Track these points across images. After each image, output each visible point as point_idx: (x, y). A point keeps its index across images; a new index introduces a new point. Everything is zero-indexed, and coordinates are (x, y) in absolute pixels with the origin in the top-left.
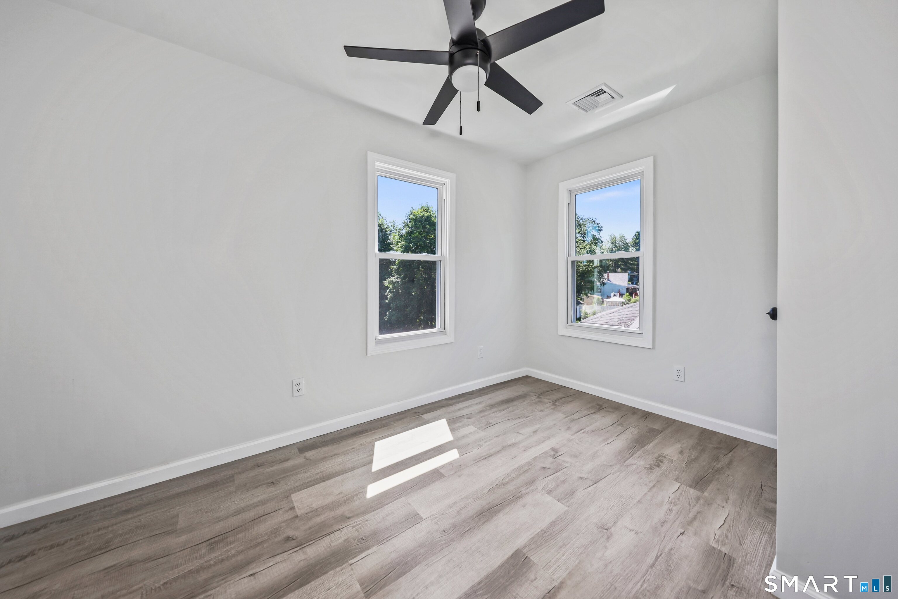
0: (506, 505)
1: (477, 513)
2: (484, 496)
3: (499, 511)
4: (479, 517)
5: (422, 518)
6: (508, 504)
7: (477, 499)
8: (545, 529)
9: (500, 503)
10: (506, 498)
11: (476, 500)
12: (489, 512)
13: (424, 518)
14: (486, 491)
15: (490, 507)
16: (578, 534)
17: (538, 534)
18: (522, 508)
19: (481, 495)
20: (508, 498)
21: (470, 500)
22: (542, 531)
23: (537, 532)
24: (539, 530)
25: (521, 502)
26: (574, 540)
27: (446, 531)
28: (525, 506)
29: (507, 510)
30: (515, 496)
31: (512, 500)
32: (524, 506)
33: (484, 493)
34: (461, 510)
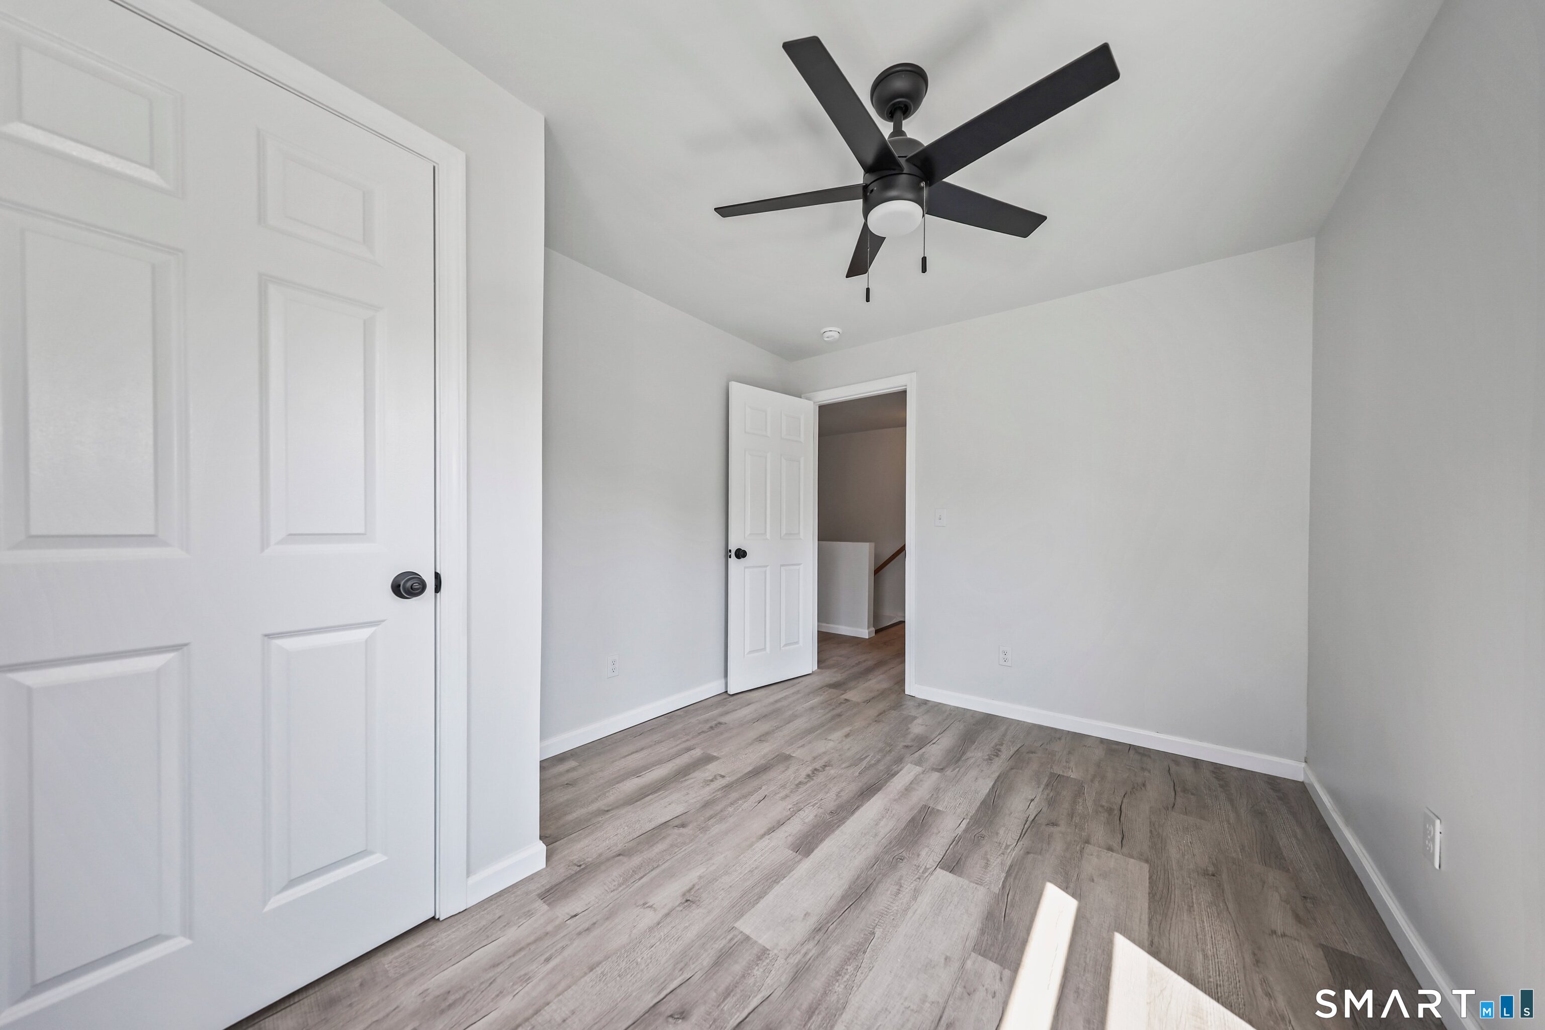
0: (835, 911)
1: (874, 890)
2: (877, 919)
3: (843, 898)
4: (868, 885)
5: (942, 868)
6: (833, 913)
7: (885, 913)
8: (775, 884)
9: (846, 912)
10: (839, 924)
11: (886, 909)
12: (857, 893)
13: (938, 869)
14: (878, 932)
15: (859, 903)
16: (730, 886)
17: (785, 877)
18: (809, 911)
19: (883, 922)
20: (836, 925)
21: (896, 908)
22: (779, 882)
23: (785, 879)
24: (783, 882)
25: (812, 922)
26: (738, 879)
27: (898, 860)
28: (805, 915)
29: (832, 903)
30: (823, 931)
31: (828, 923)
32: (807, 914)
33: (879, 927)
34: (899, 890)
